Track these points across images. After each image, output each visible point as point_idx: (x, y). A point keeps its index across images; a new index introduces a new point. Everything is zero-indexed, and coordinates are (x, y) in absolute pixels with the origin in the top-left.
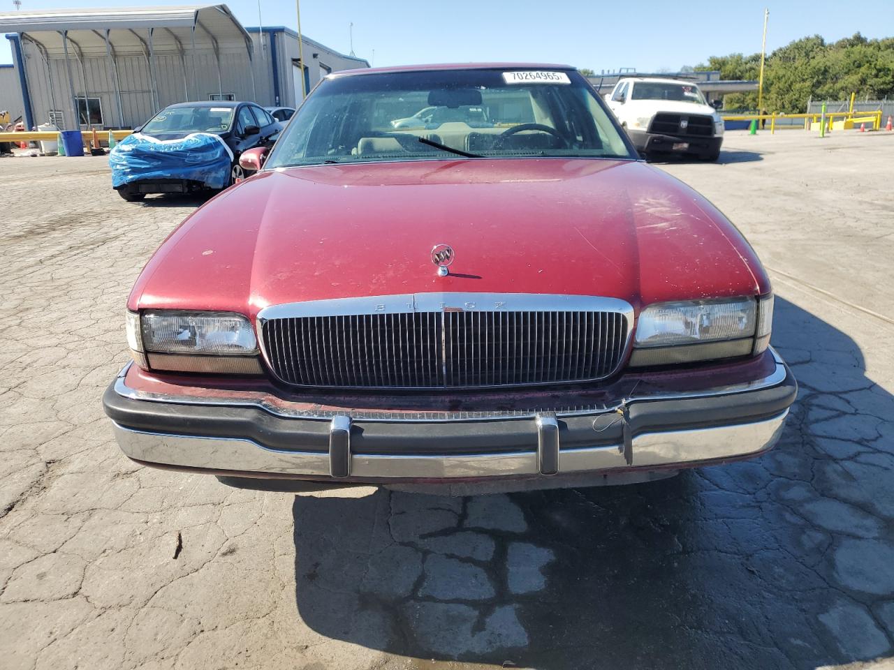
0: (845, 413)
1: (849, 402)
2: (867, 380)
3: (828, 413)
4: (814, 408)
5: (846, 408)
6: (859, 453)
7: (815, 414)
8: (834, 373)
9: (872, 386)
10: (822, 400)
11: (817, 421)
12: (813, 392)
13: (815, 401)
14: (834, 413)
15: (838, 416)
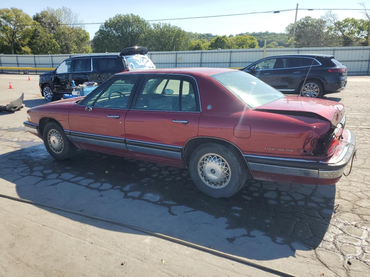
0: (21, 172)
1: (20, 175)
2: (15, 183)
3: (25, 171)
4: (29, 171)
5: (20, 174)
6: (17, 166)
7: (29, 170)
8: (26, 182)
9: (13, 182)
10: (28, 174)
11: (27, 169)
12: (31, 175)
13: (29, 173)
14: (23, 172)
15: (22, 171)
